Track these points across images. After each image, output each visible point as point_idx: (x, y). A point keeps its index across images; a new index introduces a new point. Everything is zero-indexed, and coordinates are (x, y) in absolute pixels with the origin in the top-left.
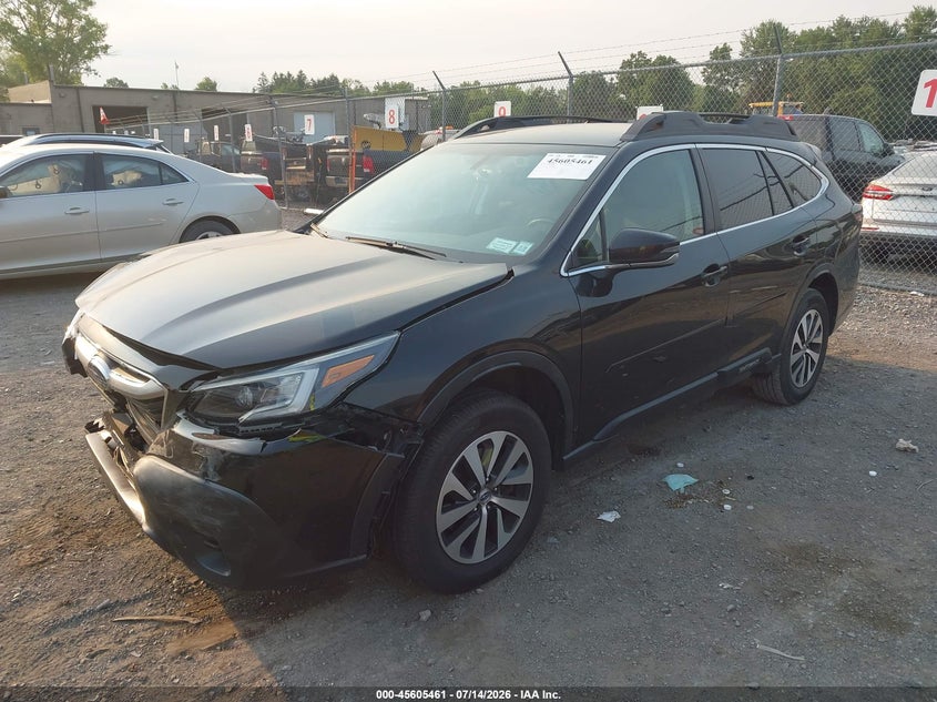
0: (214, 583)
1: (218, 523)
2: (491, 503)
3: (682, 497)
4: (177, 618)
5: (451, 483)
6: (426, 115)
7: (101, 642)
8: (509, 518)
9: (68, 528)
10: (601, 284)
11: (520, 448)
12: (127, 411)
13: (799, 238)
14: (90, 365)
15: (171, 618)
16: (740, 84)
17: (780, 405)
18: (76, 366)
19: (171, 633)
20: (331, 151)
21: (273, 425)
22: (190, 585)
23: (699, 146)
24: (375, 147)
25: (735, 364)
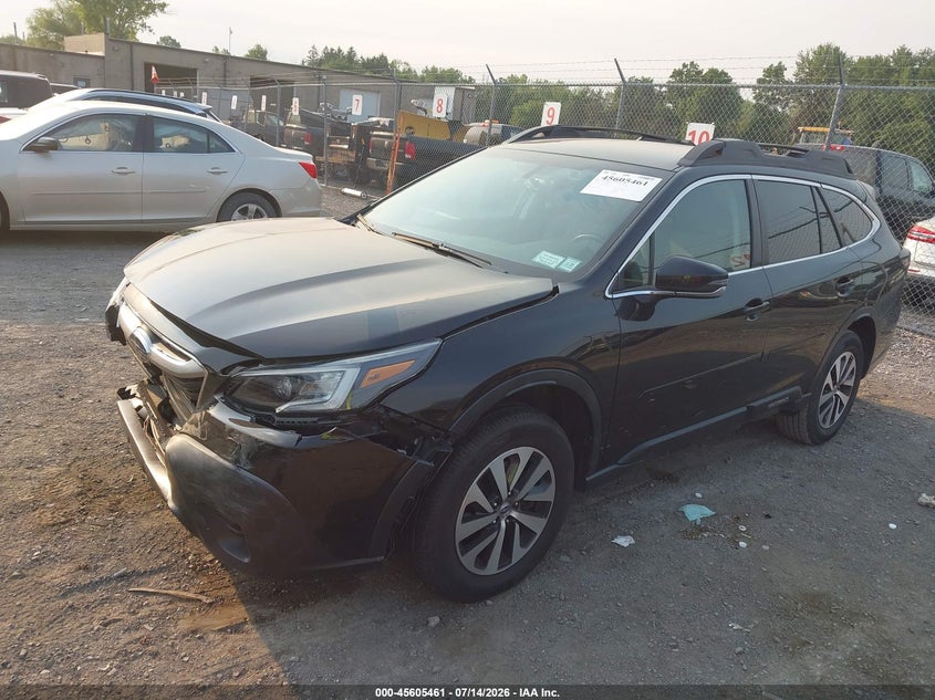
0: (228, 564)
1: (244, 510)
2: (510, 517)
3: (698, 529)
4: (190, 595)
5: (474, 494)
6: (471, 105)
7: (115, 611)
8: (527, 533)
9: (91, 490)
10: (643, 309)
11: (545, 465)
12: (162, 384)
13: (844, 279)
14: (132, 336)
15: (184, 593)
16: (790, 105)
17: (802, 443)
18: (117, 334)
19: (184, 610)
20: (375, 133)
21: (309, 420)
22: (205, 563)
23: (755, 177)
24: (420, 134)
25: (765, 400)
